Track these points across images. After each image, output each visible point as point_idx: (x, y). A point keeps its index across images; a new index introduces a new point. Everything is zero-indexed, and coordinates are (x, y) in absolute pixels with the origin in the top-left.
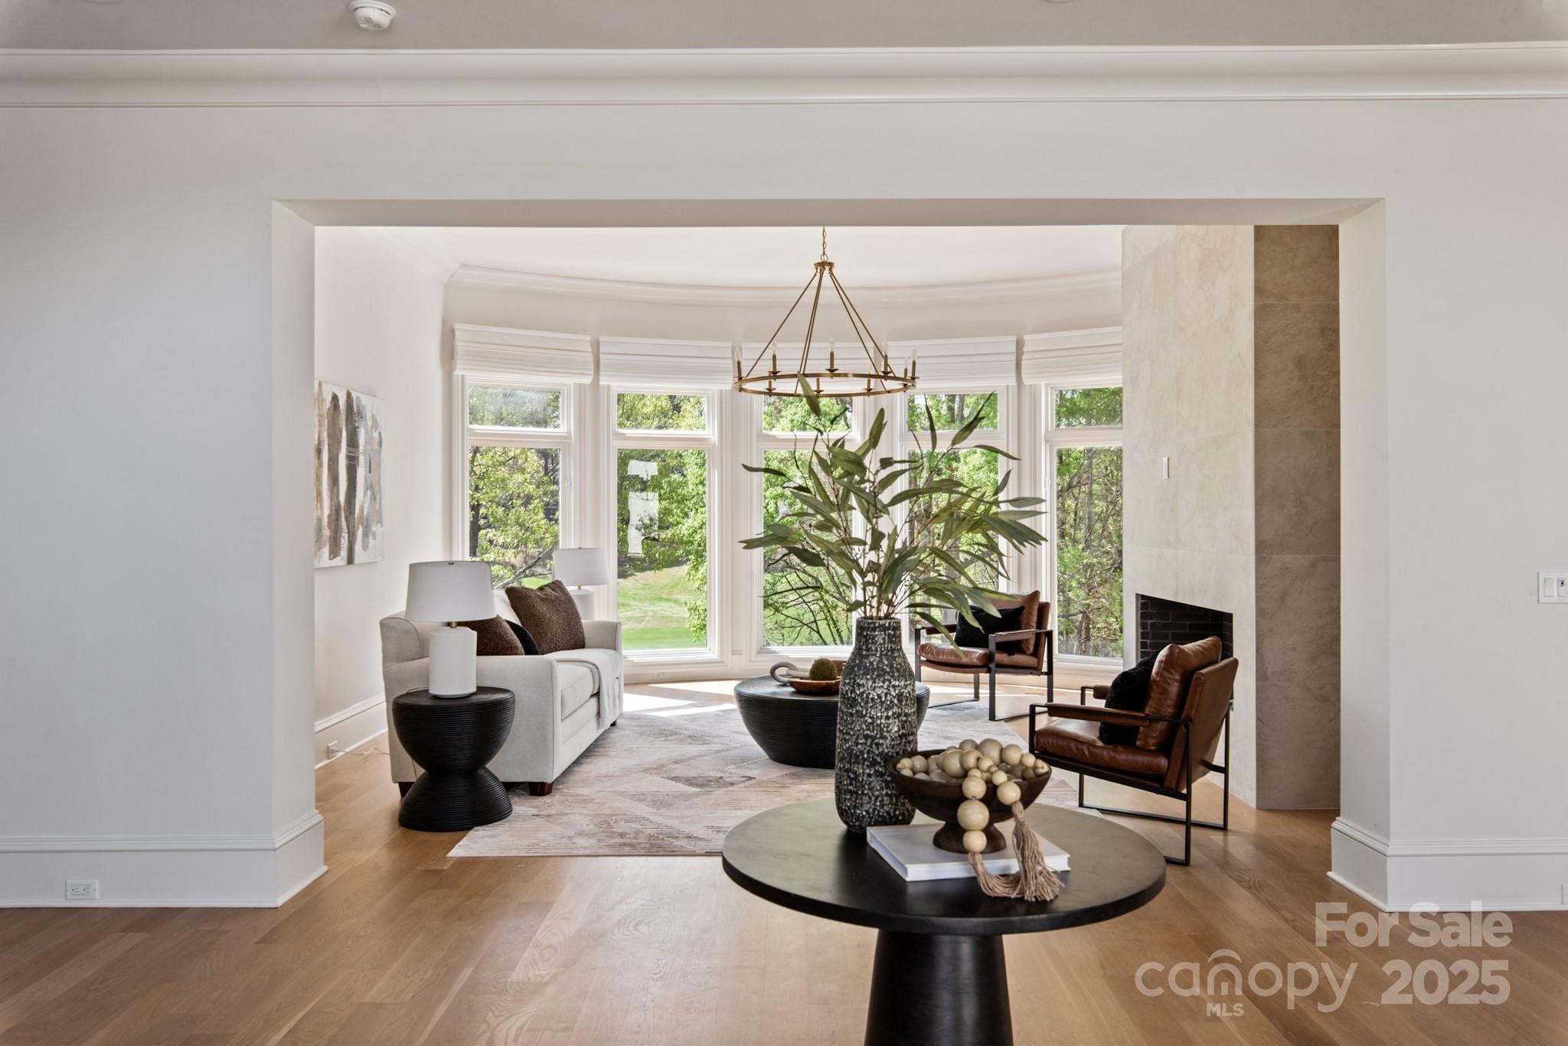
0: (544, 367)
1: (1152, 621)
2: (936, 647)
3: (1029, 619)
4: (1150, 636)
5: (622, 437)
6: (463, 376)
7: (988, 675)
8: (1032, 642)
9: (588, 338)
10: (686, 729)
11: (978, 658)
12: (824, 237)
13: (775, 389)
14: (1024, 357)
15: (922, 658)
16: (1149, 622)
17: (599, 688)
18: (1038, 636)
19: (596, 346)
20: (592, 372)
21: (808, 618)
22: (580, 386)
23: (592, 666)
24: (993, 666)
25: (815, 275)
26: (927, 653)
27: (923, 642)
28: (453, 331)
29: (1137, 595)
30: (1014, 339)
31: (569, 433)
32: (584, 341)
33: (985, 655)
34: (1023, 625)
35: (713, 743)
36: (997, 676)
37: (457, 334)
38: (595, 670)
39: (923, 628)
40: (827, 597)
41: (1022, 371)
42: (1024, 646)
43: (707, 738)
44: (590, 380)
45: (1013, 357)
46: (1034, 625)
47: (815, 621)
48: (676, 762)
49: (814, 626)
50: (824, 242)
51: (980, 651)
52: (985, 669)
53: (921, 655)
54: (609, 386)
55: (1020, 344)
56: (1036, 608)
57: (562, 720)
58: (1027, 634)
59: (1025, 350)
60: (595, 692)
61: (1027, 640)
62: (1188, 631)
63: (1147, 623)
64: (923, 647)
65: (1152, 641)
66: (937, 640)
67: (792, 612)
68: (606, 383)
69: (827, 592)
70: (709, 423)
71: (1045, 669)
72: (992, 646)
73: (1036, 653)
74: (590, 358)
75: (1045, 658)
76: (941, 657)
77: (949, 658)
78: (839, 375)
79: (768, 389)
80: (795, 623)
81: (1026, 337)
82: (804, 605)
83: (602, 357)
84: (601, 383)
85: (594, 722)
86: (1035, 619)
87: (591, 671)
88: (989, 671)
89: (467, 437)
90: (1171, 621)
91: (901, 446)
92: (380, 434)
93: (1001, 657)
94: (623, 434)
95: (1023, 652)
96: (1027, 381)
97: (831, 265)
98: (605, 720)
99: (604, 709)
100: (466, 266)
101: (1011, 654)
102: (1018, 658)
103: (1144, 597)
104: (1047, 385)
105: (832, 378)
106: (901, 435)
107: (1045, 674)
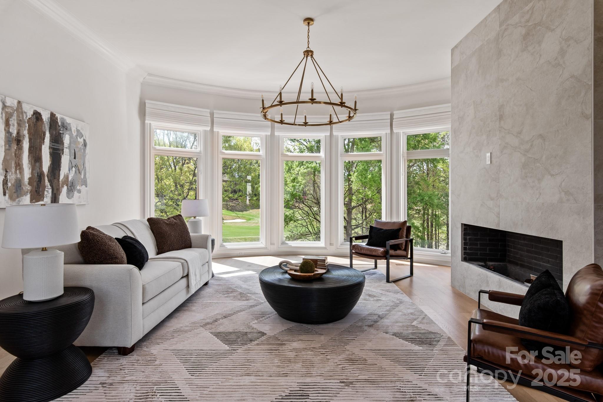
0: (188, 122)
1: (470, 237)
2: (360, 246)
3: (402, 234)
4: (468, 244)
5: (224, 153)
6: (150, 124)
7: (386, 260)
8: (404, 244)
9: (209, 111)
10: (241, 288)
11: (381, 253)
12: (308, 38)
13: (284, 121)
14: (394, 121)
15: (353, 251)
16: (468, 237)
17: (188, 273)
18: (406, 241)
19: (212, 115)
20: (210, 125)
21: (305, 224)
22: (205, 131)
23: (183, 261)
24: (388, 256)
25: (304, 58)
26: (356, 249)
27: (354, 244)
28: (145, 103)
29: (462, 224)
30: (389, 113)
31: (200, 151)
32: (206, 112)
33: (385, 251)
34: (400, 237)
35: (251, 299)
36: (391, 261)
37: (147, 105)
38: (185, 263)
39: (354, 237)
40: (310, 218)
41: (393, 126)
42: (400, 246)
43: (249, 295)
44: (210, 129)
45: (389, 121)
46: (405, 236)
47: (307, 225)
48: (225, 317)
49: (306, 226)
50: (308, 41)
51: (382, 249)
52: (385, 258)
53: (352, 250)
54: (218, 132)
55: (392, 116)
56: (405, 228)
57: (143, 304)
58: (401, 241)
59: (394, 117)
60: (185, 275)
61: (402, 244)
62: (488, 242)
63: (467, 238)
64: (354, 246)
65: (470, 247)
66: (360, 243)
67: (300, 222)
68: (217, 130)
69: (310, 216)
70: (261, 148)
71: (409, 256)
72: (388, 247)
73: (406, 250)
74: (209, 119)
75: (409, 252)
76: (363, 251)
77: (367, 252)
78: (316, 102)
79: (280, 121)
80: (301, 225)
81: (395, 112)
82: (304, 220)
83: (214, 119)
84: (214, 130)
85: (184, 291)
86: (405, 234)
87: (182, 264)
88: (386, 259)
89: (152, 151)
90: (479, 237)
91: (341, 159)
92: (84, 140)
93: (392, 252)
94: (224, 152)
95: (400, 249)
96: (395, 130)
97: (312, 52)
98: (191, 289)
99: (191, 284)
100: (150, 74)
101: (395, 250)
102: (399, 252)
103: (465, 225)
104: (403, 132)
105: (312, 104)
106: (341, 154)
107: (409, 258)
